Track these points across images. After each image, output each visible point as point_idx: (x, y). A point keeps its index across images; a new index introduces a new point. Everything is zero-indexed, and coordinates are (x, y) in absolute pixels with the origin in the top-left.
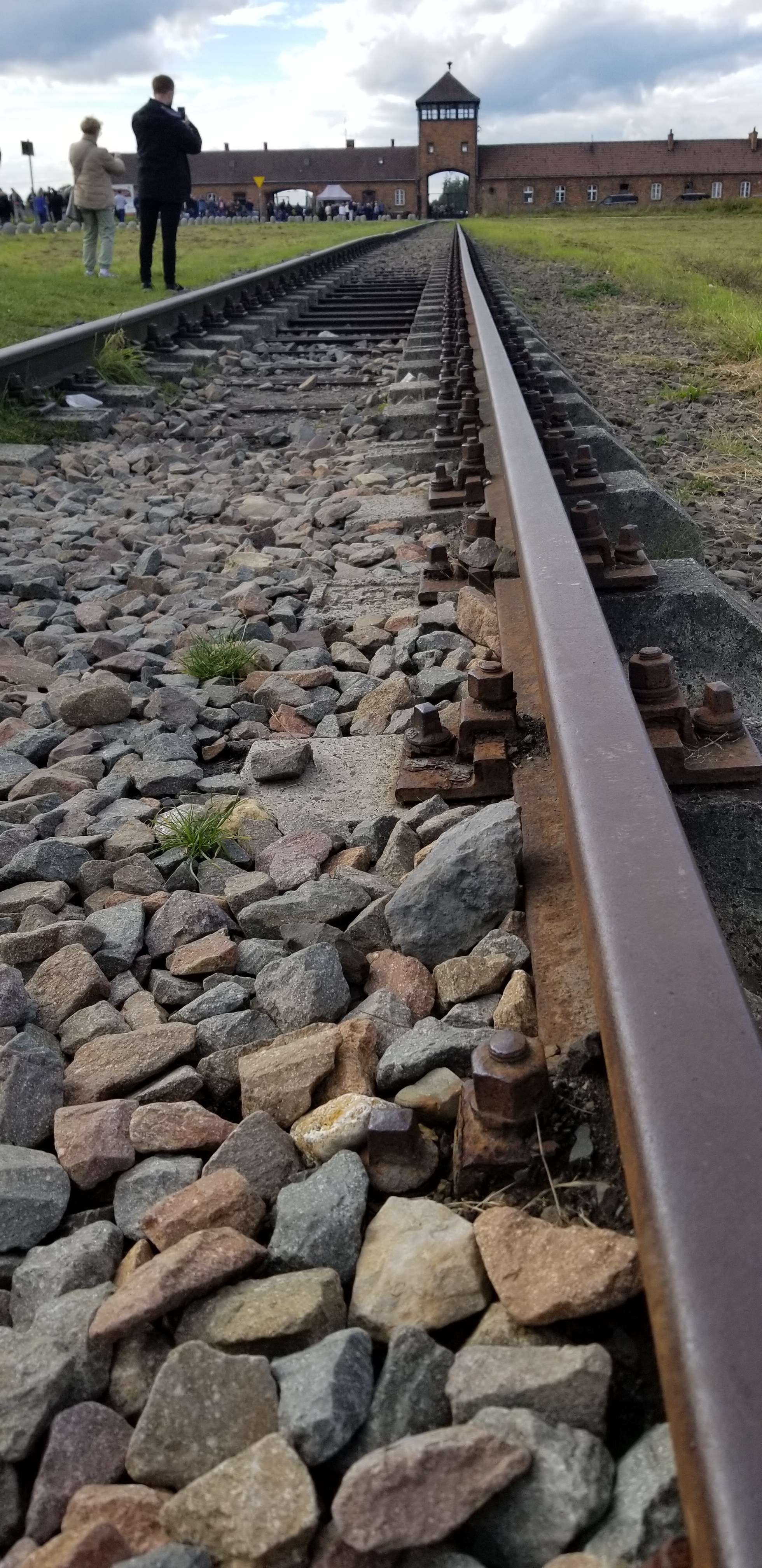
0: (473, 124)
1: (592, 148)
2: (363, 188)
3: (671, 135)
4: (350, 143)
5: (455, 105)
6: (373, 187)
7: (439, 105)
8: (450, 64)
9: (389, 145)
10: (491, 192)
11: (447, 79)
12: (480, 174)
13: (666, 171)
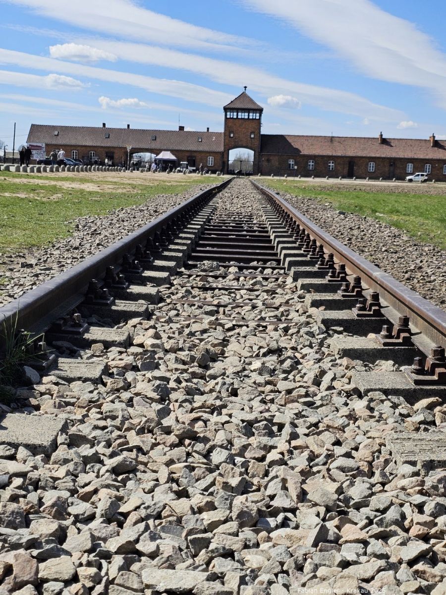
0: (258, 122)
1: (332, 139)
2: (187, 154)
3: (381, 136)
4: (181, 128)
5: (248, 110)
6: (195, 154)
10: (268, 161)
11: (243, 96)
12: (261, 151)
13: (378, 155)
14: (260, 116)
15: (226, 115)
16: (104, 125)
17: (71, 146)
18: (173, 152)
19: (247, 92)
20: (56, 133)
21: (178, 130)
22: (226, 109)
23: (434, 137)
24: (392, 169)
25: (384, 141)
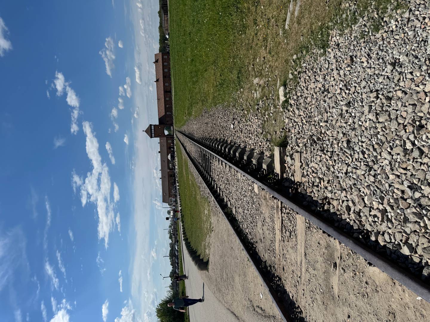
0: (155, 126)
2: (168, 150)
5: (151, 129)
6: (168, 147)
7: (151, 133)
9: (159, 144)
13: (163, 83)
14: (153, 125)
15: (153, 137)
16: (160, 178)
17: (169, 189)
19: (145, 130)
20: (165, 194)
21: (160, 153)
22: (151, 137)
23: (154, 62)
24: (167, 77)
25: (157, 81)
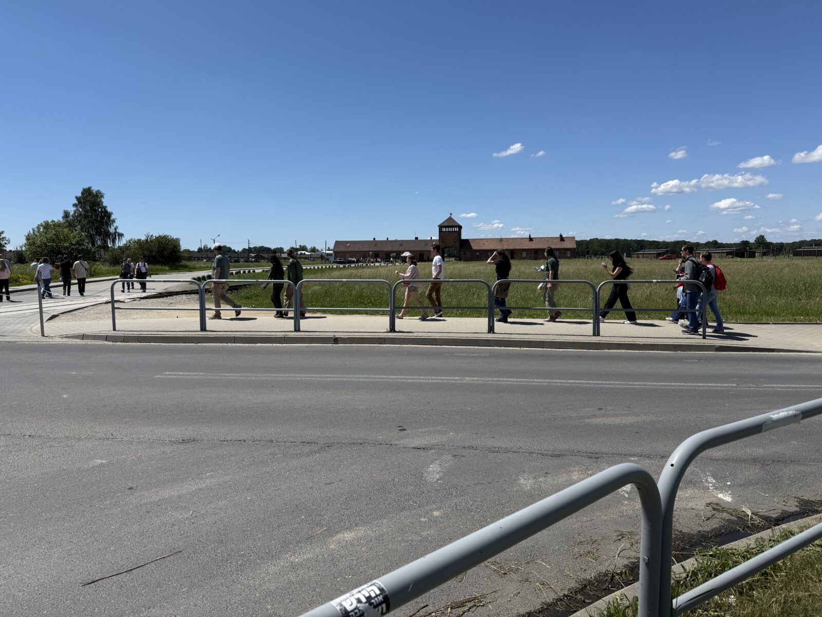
0: (459, 233)
1: (501, 240)
2: (419, 252)
3: (530, 236)
4: (417, 238)
5: (452, 227)
6: (423, 252)
7: (446, 227)
8: (451, 214)
9: (430, 238)
10: (465, 254)
11: (450, 219)
12: (461, 248)
13: (527, 248)
14: (461, 230)
15: (440, 230)
16: (374, 239)
17: (356, 252)
18: (410, 252)
19: (452, 216)
20: (348, 245)
21: (414, 239)
22: (440, 227)
23: (561, 235)
24: (535, 254)
25: (531, 239)
